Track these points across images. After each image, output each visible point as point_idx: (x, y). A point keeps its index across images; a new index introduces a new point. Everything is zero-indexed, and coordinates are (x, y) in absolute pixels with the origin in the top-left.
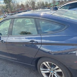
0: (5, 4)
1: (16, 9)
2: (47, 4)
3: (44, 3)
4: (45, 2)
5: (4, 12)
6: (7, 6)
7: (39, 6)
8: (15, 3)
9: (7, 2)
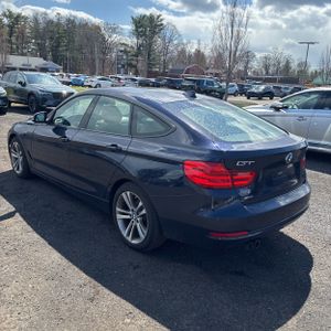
0: (135, 40)
1: (170, 67)
2: (303, 72)
3: (294, 66)
4: (296, 63)
5: (123, 66)
6: (139, 49)
7: (267, 73)
8: (175, 42)
9: (145, 35)
